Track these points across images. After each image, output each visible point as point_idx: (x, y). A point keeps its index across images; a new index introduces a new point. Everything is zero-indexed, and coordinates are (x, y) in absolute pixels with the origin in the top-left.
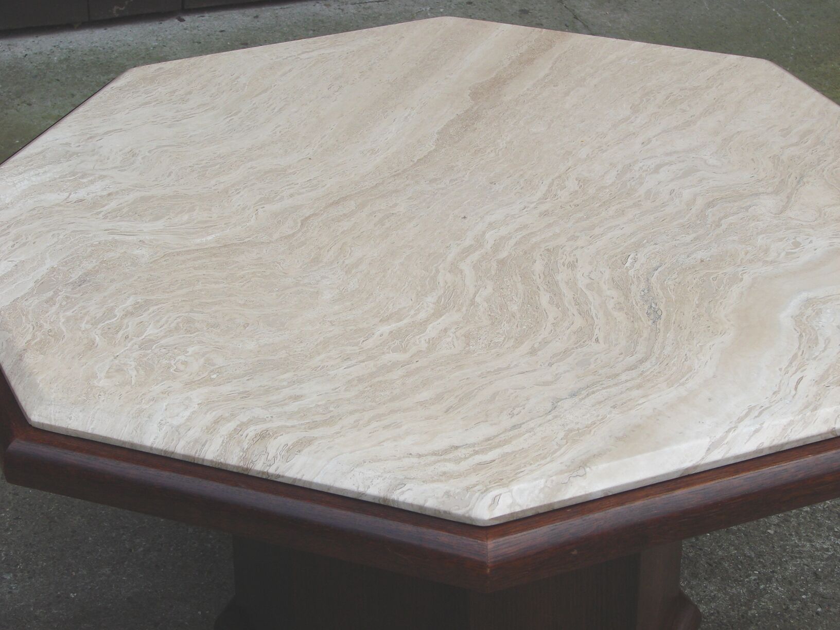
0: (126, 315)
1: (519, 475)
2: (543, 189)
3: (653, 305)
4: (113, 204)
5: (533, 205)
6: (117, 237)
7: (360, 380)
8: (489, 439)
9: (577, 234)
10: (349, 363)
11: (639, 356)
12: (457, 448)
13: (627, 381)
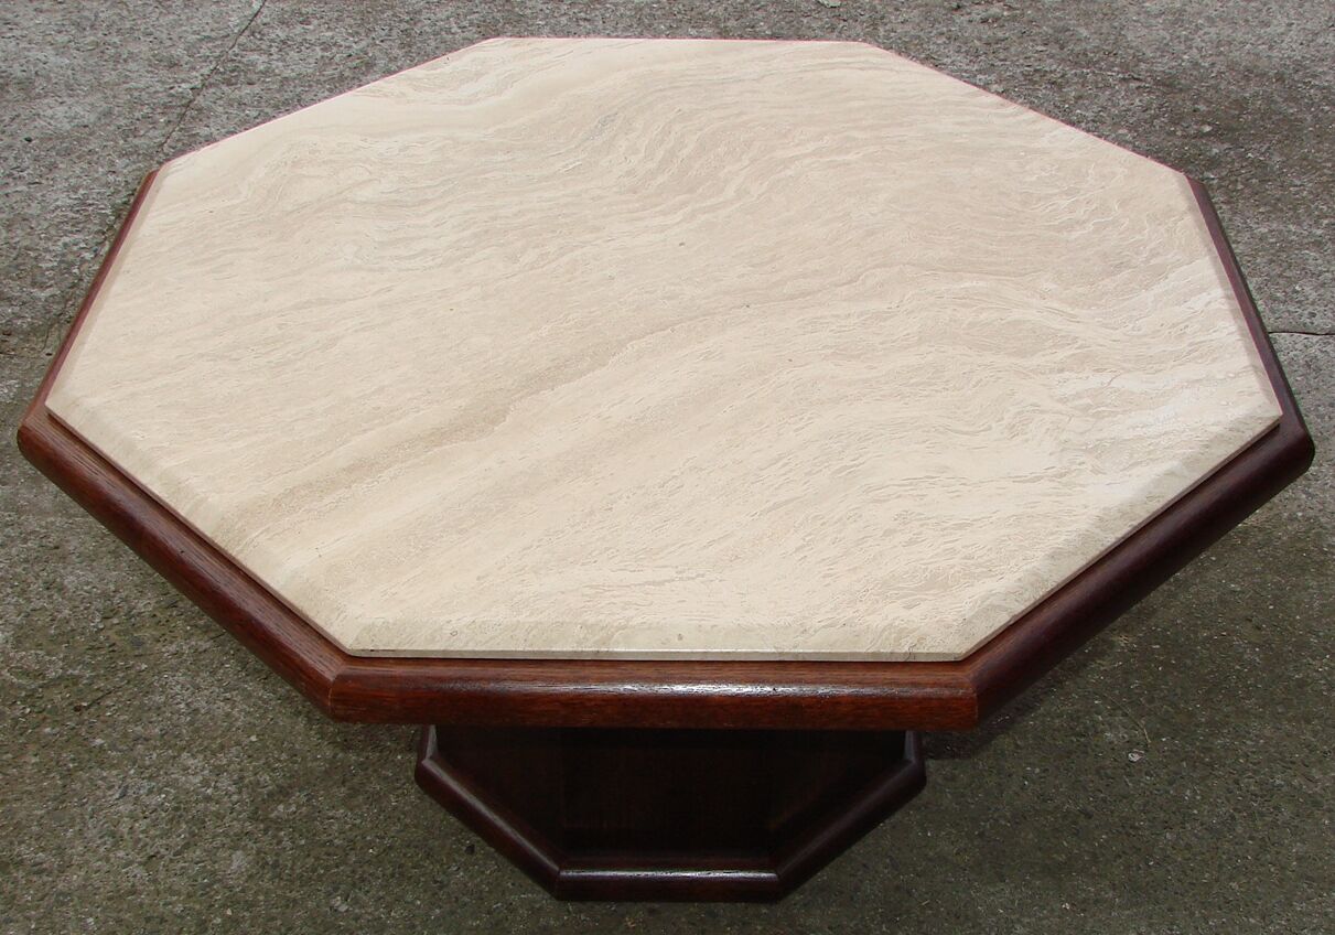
0: (1084, 222)
5: (599, 242)
6: (1069, 310)
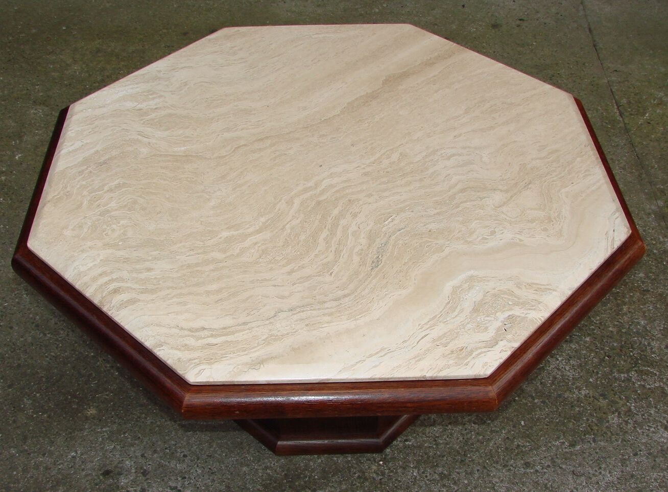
0: (108, 191)
1: (223, 359)
2: (377, 155)
3: (380, 257)
4: (153, 115)
6: (140, 138)
7: (189, 266)
8: (224, 328)
9: (374, 193)
10: (192, 253)
11: (347, 291)
12: (204, 329)
13: (328, 308)
